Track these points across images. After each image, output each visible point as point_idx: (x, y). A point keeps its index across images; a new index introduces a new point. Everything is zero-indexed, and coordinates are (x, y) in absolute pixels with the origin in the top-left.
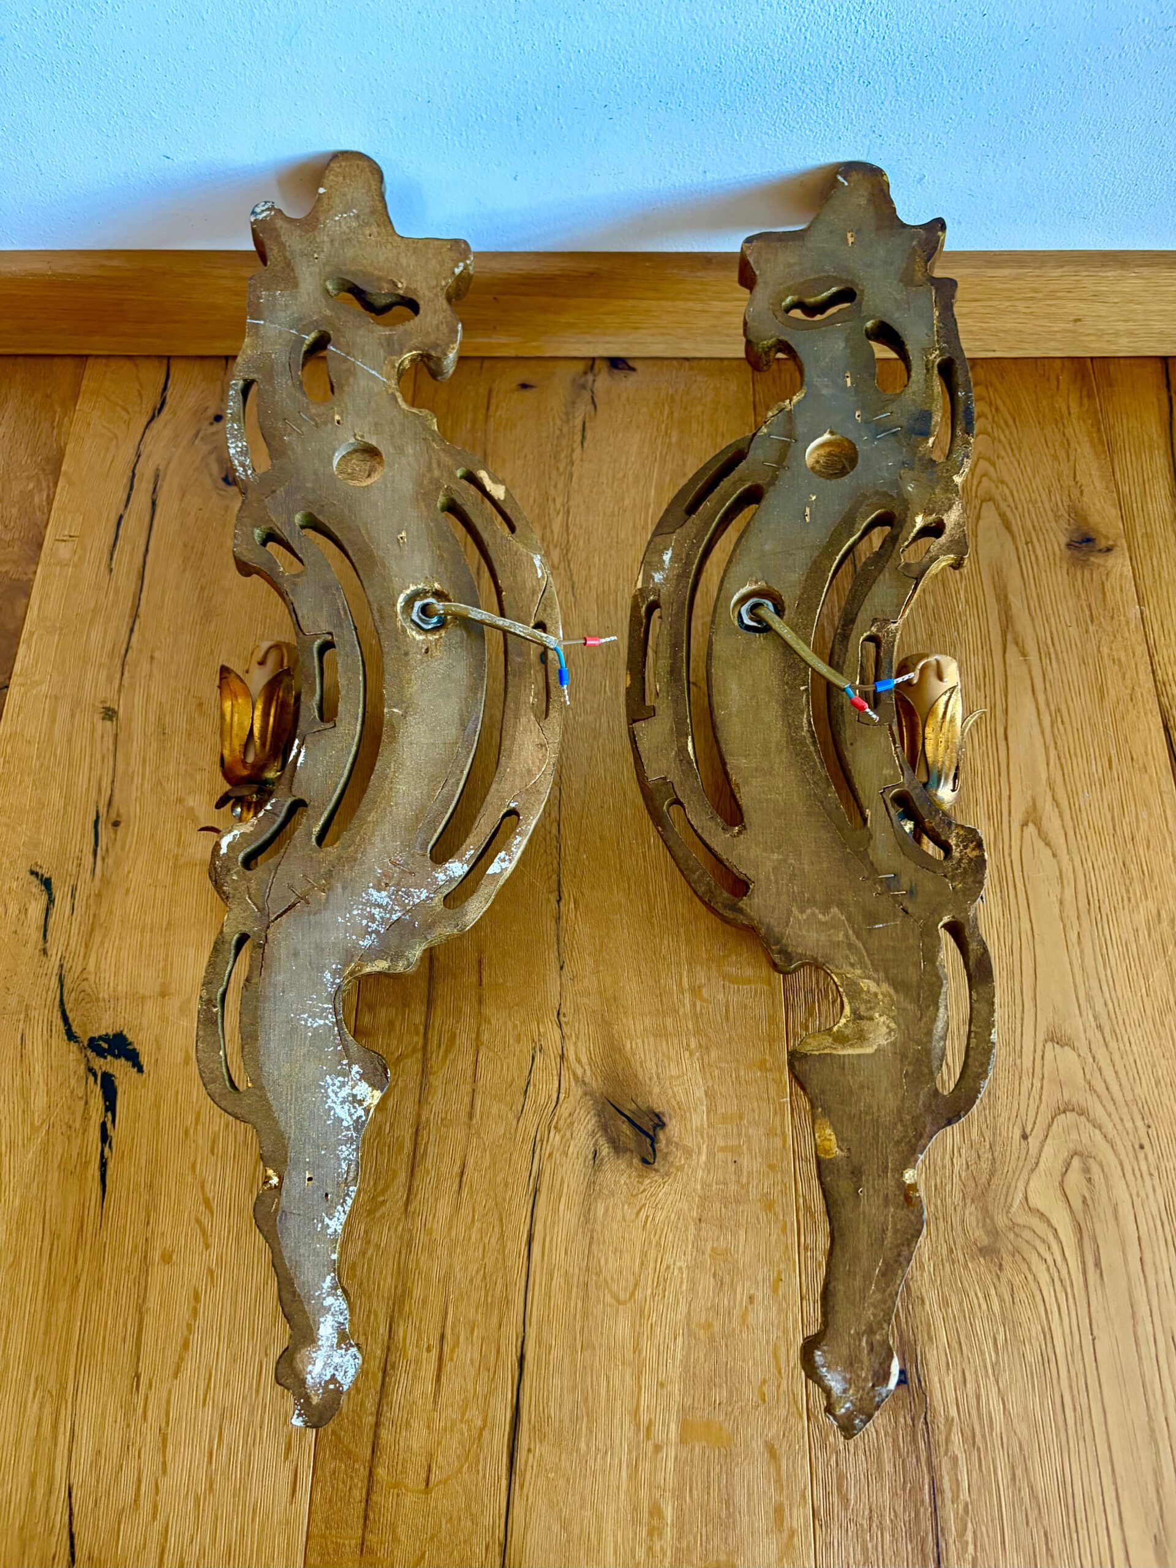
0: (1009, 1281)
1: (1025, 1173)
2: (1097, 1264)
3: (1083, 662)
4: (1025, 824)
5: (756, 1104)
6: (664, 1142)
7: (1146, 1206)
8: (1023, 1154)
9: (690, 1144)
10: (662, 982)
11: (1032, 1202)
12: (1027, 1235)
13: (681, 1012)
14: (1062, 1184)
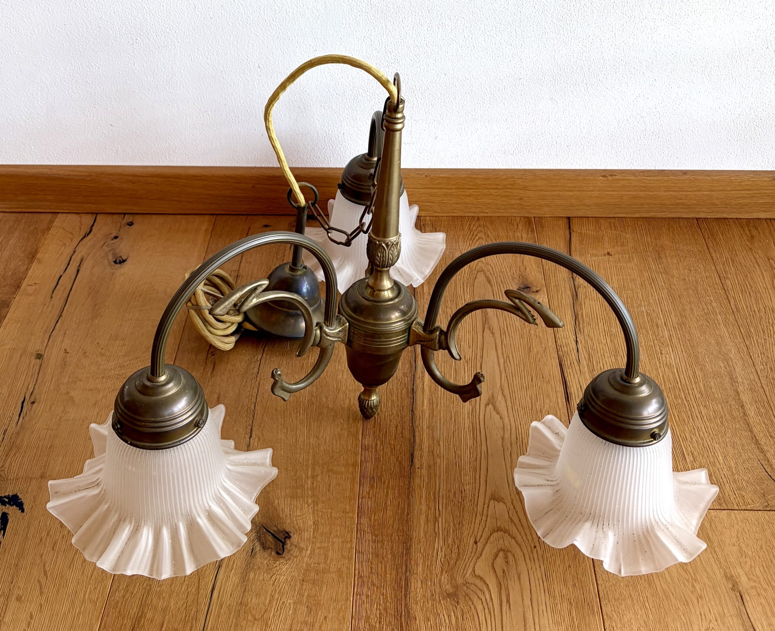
0: (462, 610)
1: (474, 559)
2: (508, 601)
3: (522, 337)
4: (487, 405)
5: (339, 528)
6: (289, 545)
7: (535, 574)
8: (474, 549)
9: (302, 546)
10: (298, 473)
11: (477, 573)
12: (473, 587)
13: (306, 487)
14: (493, 564)
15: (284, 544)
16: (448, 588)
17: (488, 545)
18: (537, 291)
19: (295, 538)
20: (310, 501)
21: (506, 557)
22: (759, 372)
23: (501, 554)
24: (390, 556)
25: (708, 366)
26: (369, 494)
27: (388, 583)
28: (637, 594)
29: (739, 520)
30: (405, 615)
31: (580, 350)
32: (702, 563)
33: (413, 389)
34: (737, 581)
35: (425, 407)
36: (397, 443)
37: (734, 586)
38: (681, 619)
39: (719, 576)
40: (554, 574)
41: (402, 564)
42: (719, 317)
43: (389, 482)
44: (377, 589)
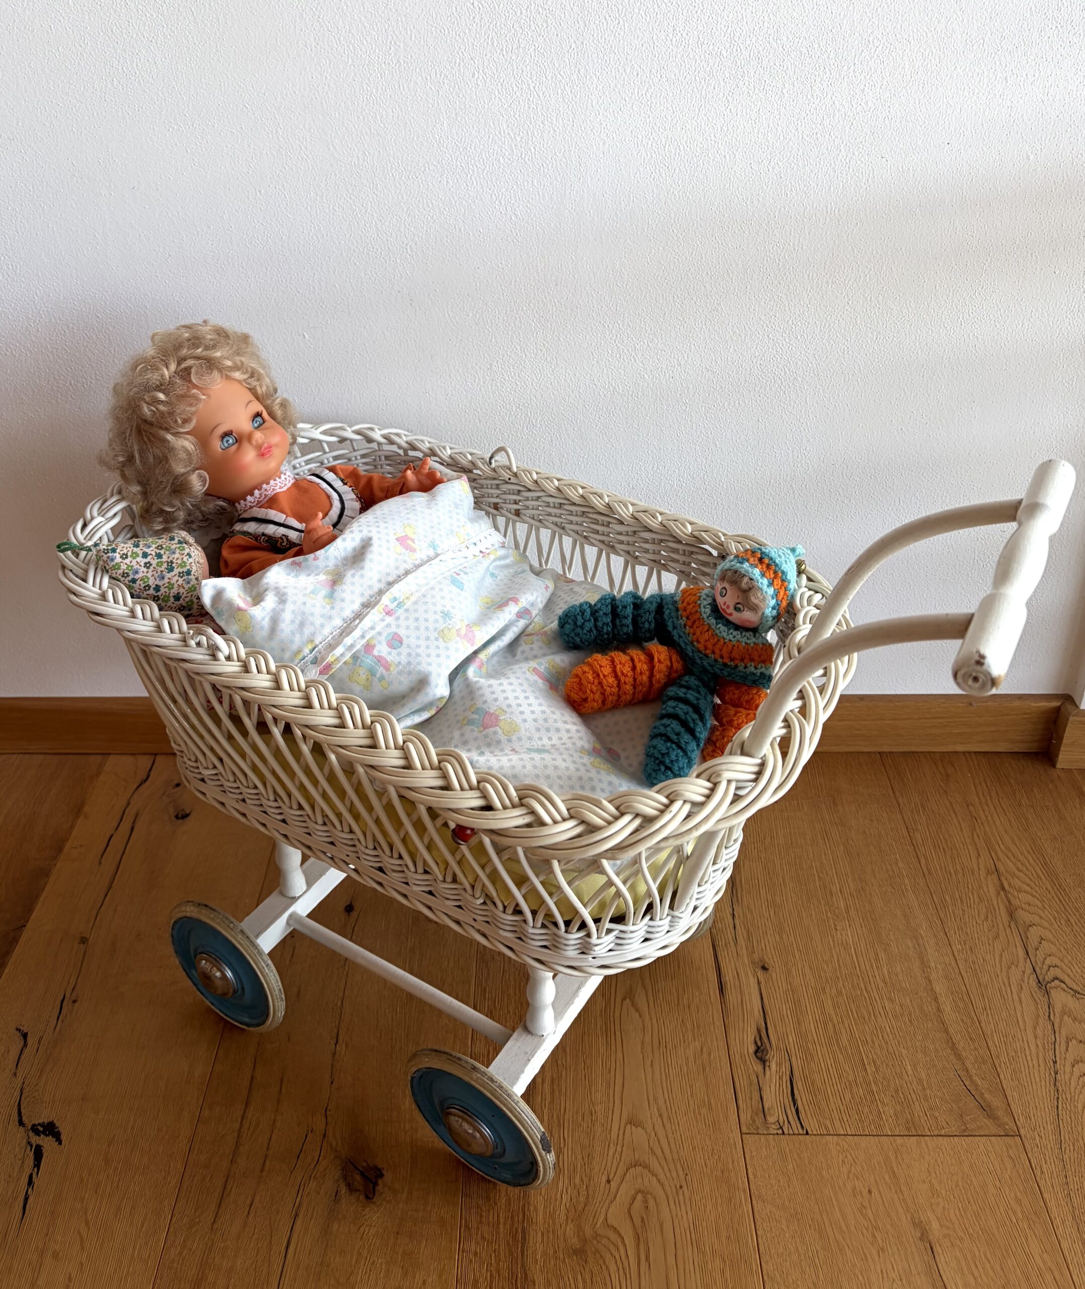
0: (590, 1269)
1: (607, 1203)
2: (647, 1259)
4: (624, 999)
5: (442, 1163)
6: (381, 1185)
7: (681, 1223)
8: (607, 1190)
9: (397, 1187)
10: (393, 1091)
11: (609, 1222)
12: (604, 1241)
13: (404, 1110)
14: (629, 1211)
15: (375, 1184)
16: (574, 1241)
17: (624, 1184)
19: (388, 1176)
20: (409, 1128)
21: (645, 1201)
22: (956, 954)
23: (639, 1197)
24: (504, 1201)
25: (894, 948)
27: (502, 1235)
28: (805, 1249)
30: (521, 1278)
31: (738, 927)
32: (884, 1205)
34: (927, 1228)
37: (922, 1235)
38: (858, 1279)
39: (905, 1222)
40: (704, 1224)
41: (519, 1210)
42: (907, 881)
44: (488, 1244)
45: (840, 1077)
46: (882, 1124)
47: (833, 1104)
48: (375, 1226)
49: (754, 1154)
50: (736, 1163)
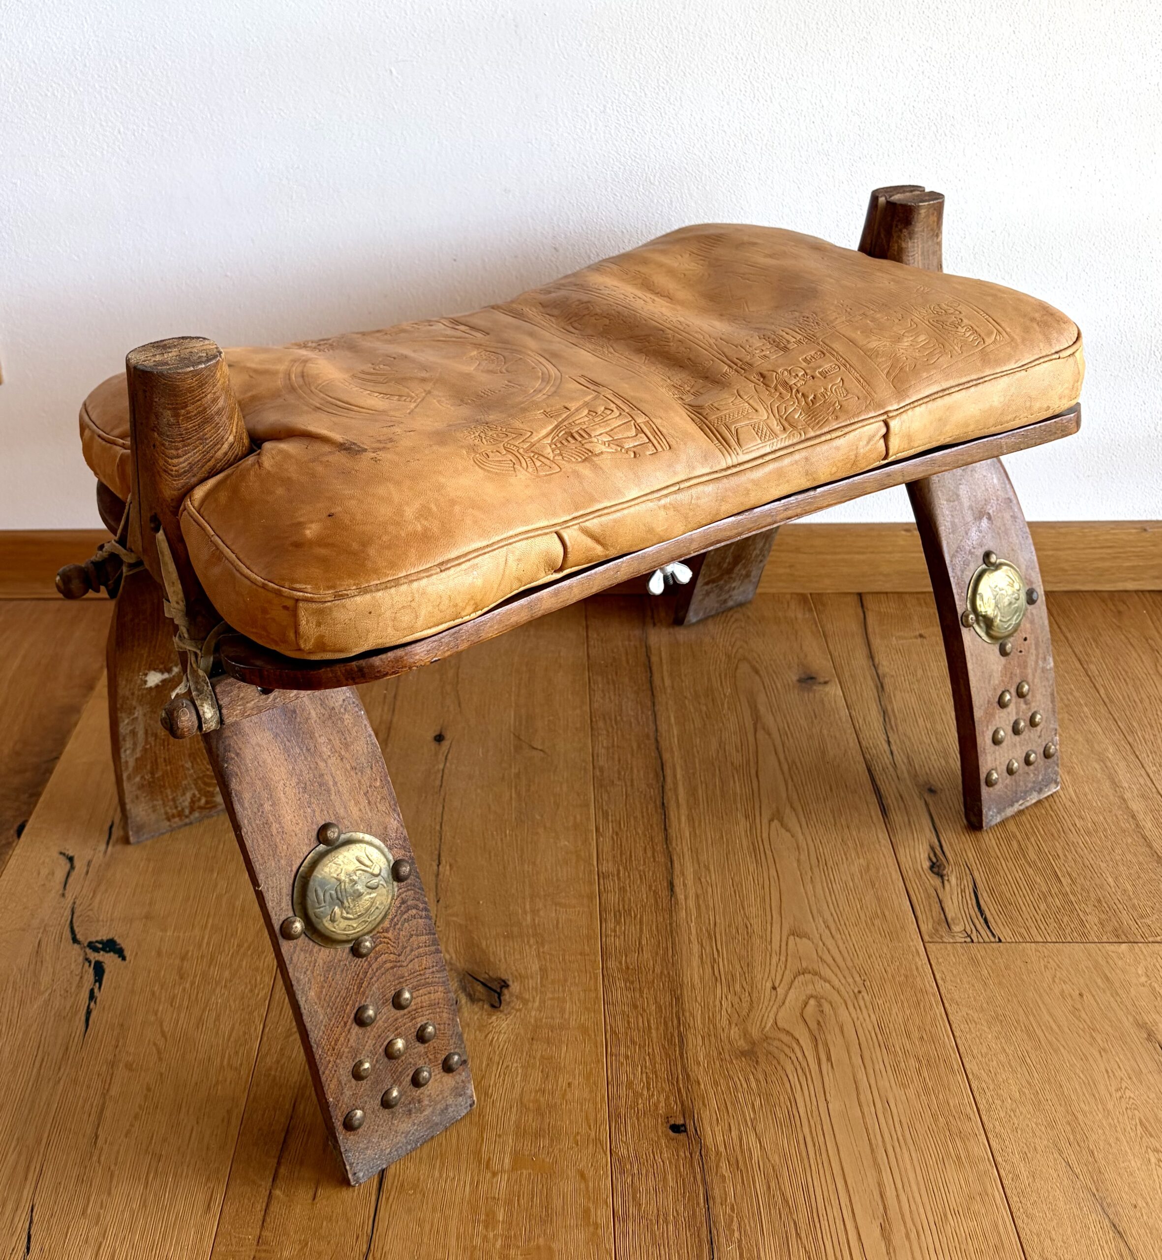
0: (764, 1070)
1: (775, 1008)
2: (829, 1059)
4: (771, 821)
5: (576, 974)
6: (508, 995)
7: (864, 1025)
8: (774, 998)
9: (527, 997)
10: (511, 908)
11: (780, 1025)
12: (776, 1043)
13: (524, 924)
14: (802, 1015)
15: (500, 995)
16: (742, 1044)
17: (792, 990)
18: (826, 683)
19: (515, 987)
20: (532, 941)
21: (820, 1005)
22: (1151, 775)
24: (654, 1008)
25: (1078, 770)
26: (615, 931)
27: (655, 1040)
28: (1013, 1048)
29: (1145, 953)
30: (684, 1079)
31: (895, 752)
32: (1100, 1008)
33: (663, 804)
34: (1153, 1028)
35: (683, 825)
36: (647, 870)
37: (1149, 1035)
38: (1080, 1077)
39: (1127, 1023)
40: (891, 1026)
41: (673, 1016)
42: (1086, 709)
43: (641, 917)
44: (640, 1047)
45: (1032, 890)
46: (1086, 931)
47: (1026, 913)
48: (505, 1033)
49: (940, 960)
50: (920, 969)
